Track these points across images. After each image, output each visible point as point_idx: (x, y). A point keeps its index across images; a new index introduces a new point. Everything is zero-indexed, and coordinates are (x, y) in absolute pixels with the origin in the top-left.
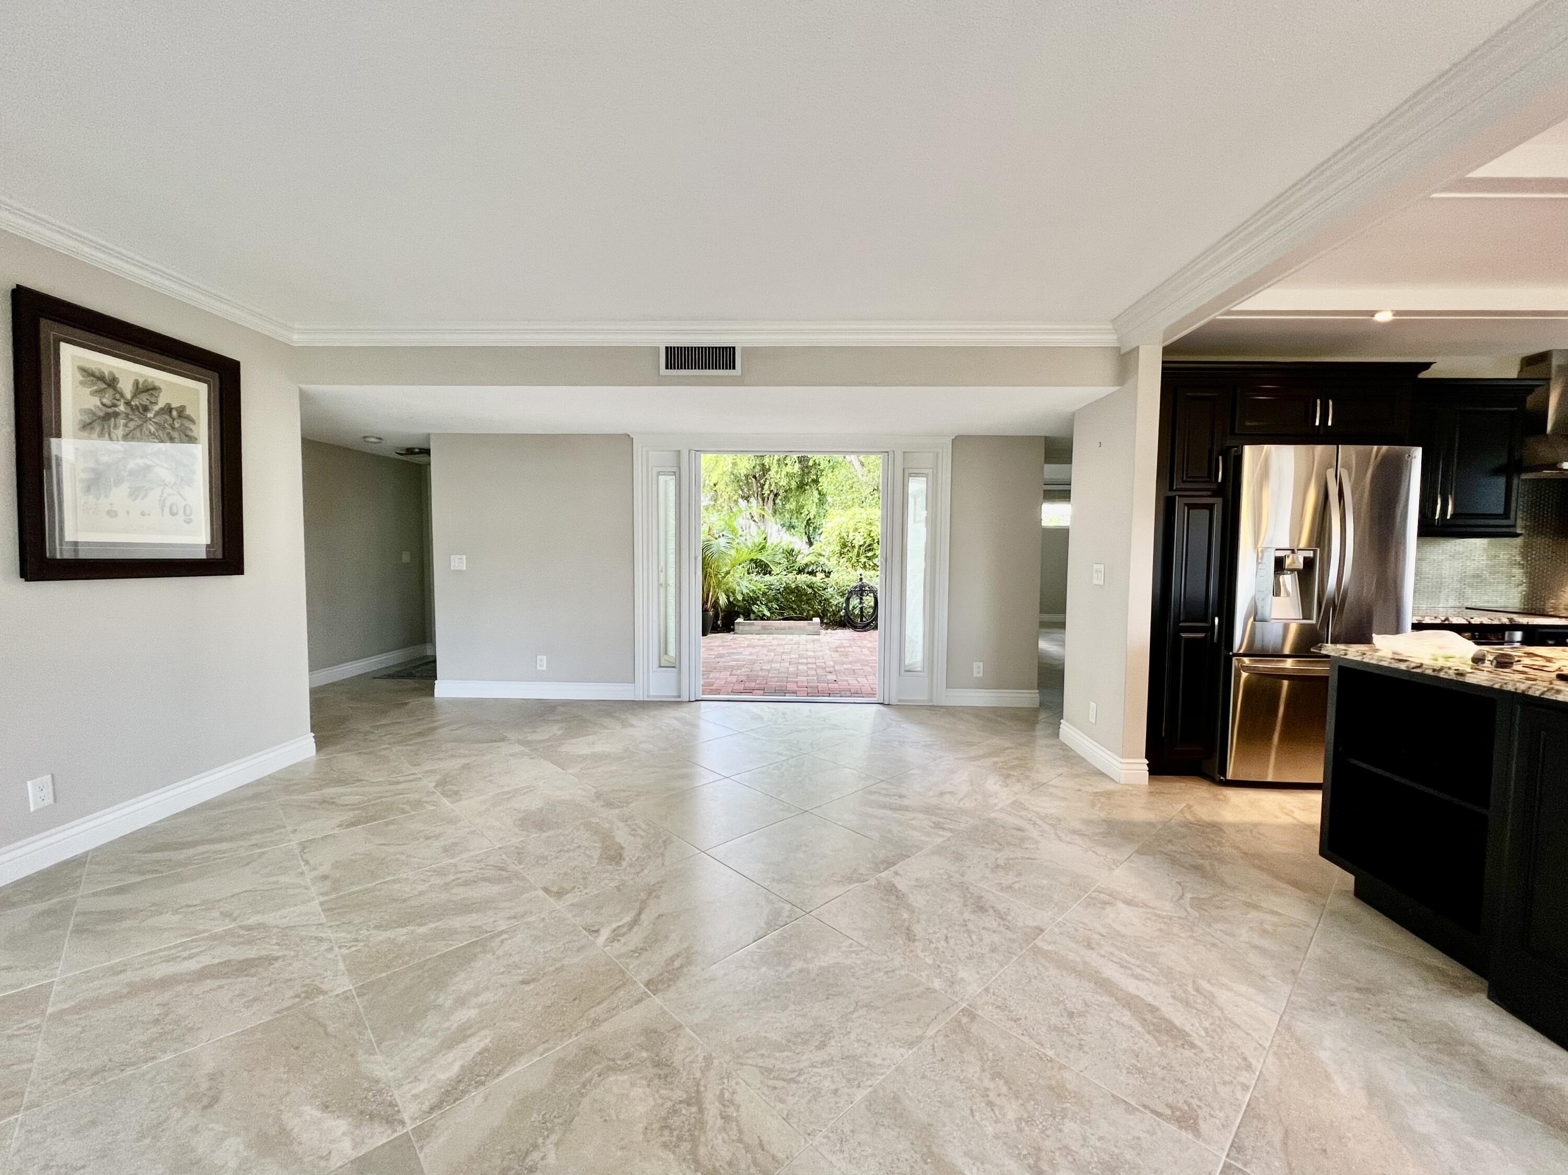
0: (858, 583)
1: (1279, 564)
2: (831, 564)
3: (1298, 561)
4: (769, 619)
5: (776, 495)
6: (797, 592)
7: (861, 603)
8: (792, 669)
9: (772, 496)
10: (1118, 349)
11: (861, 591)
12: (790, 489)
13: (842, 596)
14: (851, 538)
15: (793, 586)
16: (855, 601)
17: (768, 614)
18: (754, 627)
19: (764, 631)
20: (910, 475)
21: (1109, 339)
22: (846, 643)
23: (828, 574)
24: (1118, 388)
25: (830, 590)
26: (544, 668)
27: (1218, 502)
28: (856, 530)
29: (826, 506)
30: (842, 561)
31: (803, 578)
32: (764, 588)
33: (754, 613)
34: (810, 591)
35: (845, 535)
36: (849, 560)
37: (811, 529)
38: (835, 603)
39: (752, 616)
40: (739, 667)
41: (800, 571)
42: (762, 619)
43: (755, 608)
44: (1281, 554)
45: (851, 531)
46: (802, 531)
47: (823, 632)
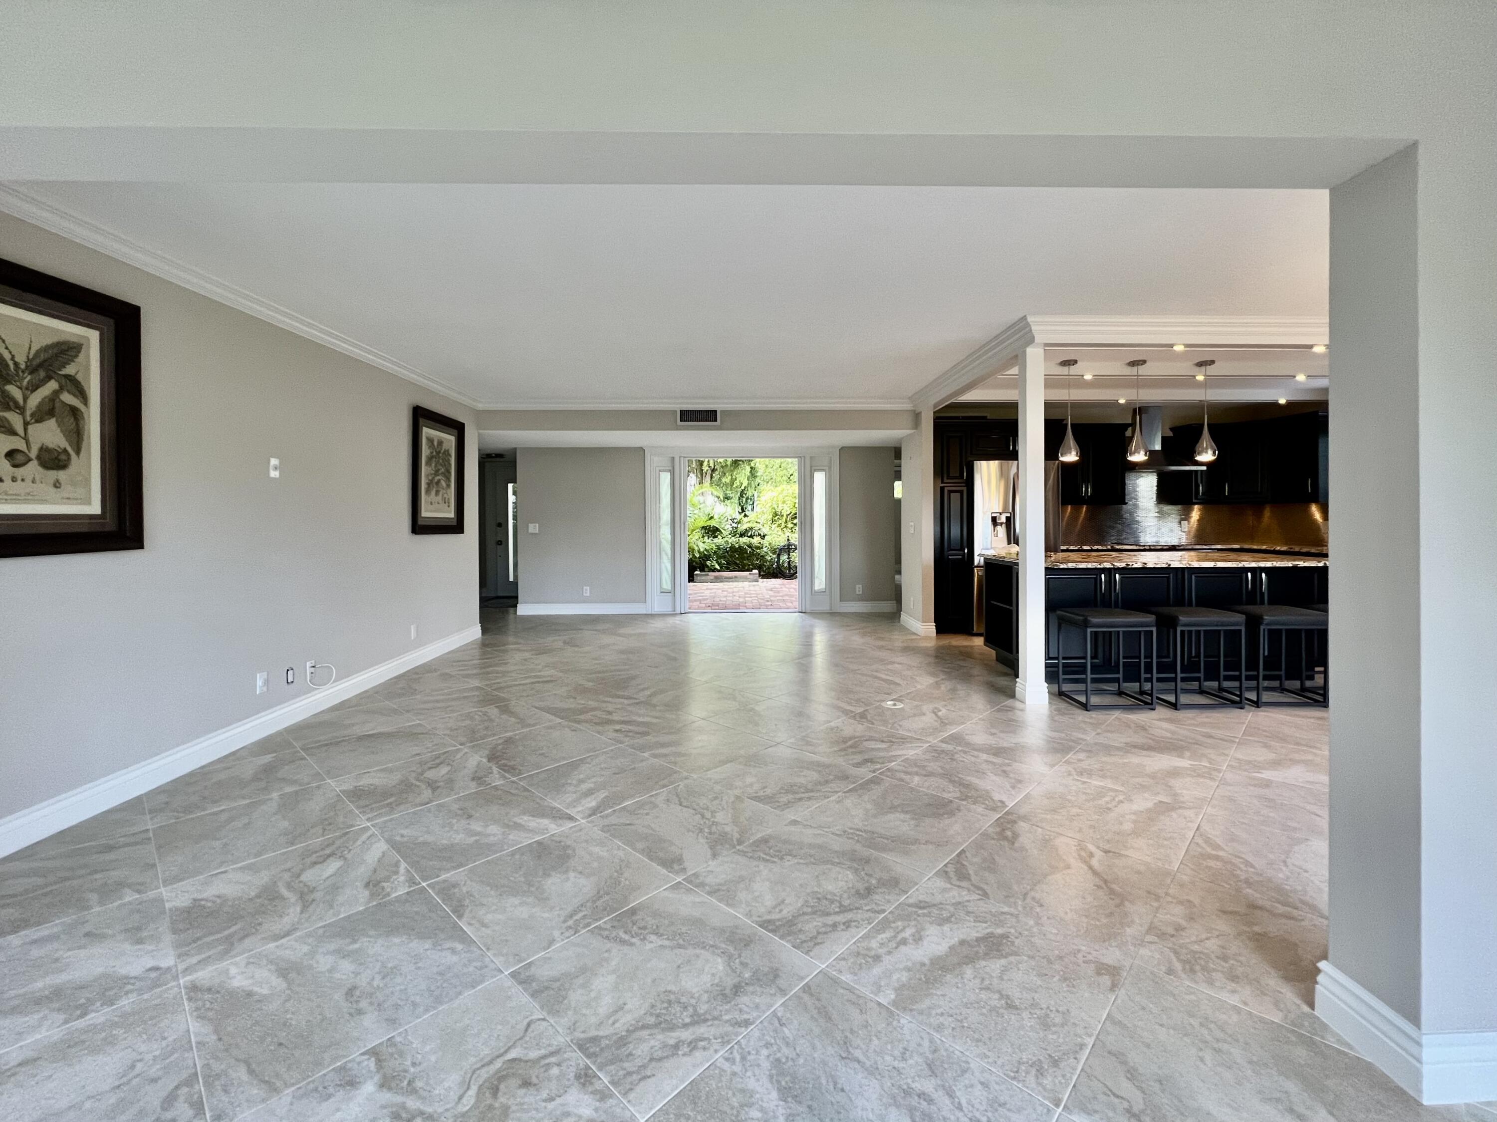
0: (786, 543)
1: (994, 520)
2: (765, 530)
3: (1003, 519)
4: (719, 571)
5: (713, 470)
6: (740, 550)
7: (789, 558)
8: (741, 600)
9: (709, 472)
10: (914, 411)
11: (788, 548)
12: (726, 465)
13: (774, 553)
14: (780, 508)
15: (737, 546)
16: (784, 557)
17: (717, 567)
18: (709, 577)
19: (717, 580)
20: (815, 470)
21: (908, 406)
22: (777, 586)
23: (763, 537)
24: (913, 431)
25: (765, 549)
26: (588, 594)
27: (965, 489)
28: (784, 502)
29: (758, 480)
30: (773, 526)
31: (745, 540)
32: (715, 548)
33: (707, 566)
34: (749, 550)
35: (775, 506)
36: (779, 526)
37: (744, 500)
38: (769, 558)
39: (706, 569)
40: (705, 600)
41: (741, 535)
42: (713, 571)
43: (708, 563)
44: (994, 515)
45: (780, 503)
46: (737, 501)
47: (761, 580)
